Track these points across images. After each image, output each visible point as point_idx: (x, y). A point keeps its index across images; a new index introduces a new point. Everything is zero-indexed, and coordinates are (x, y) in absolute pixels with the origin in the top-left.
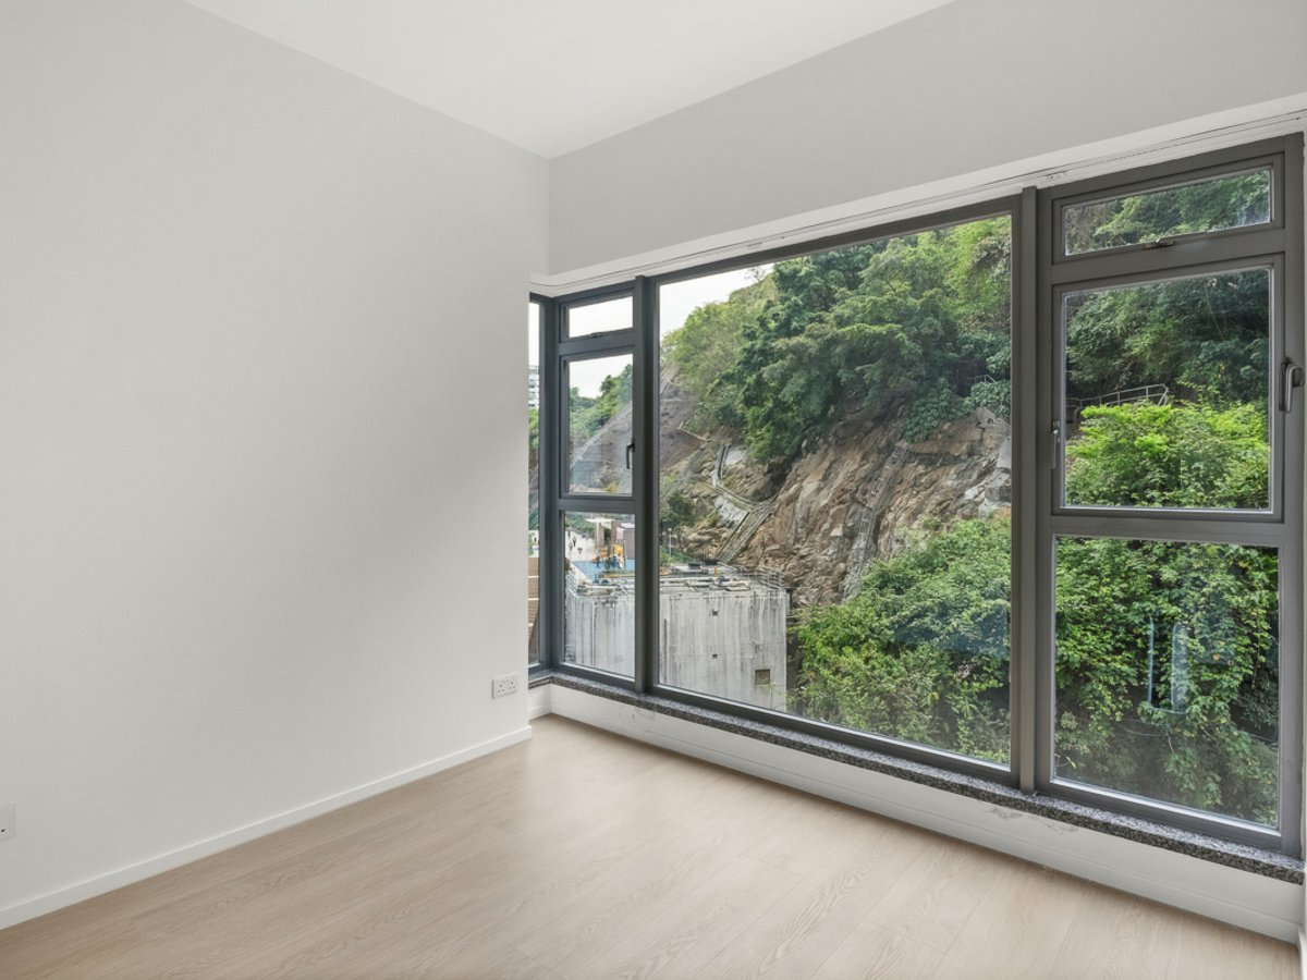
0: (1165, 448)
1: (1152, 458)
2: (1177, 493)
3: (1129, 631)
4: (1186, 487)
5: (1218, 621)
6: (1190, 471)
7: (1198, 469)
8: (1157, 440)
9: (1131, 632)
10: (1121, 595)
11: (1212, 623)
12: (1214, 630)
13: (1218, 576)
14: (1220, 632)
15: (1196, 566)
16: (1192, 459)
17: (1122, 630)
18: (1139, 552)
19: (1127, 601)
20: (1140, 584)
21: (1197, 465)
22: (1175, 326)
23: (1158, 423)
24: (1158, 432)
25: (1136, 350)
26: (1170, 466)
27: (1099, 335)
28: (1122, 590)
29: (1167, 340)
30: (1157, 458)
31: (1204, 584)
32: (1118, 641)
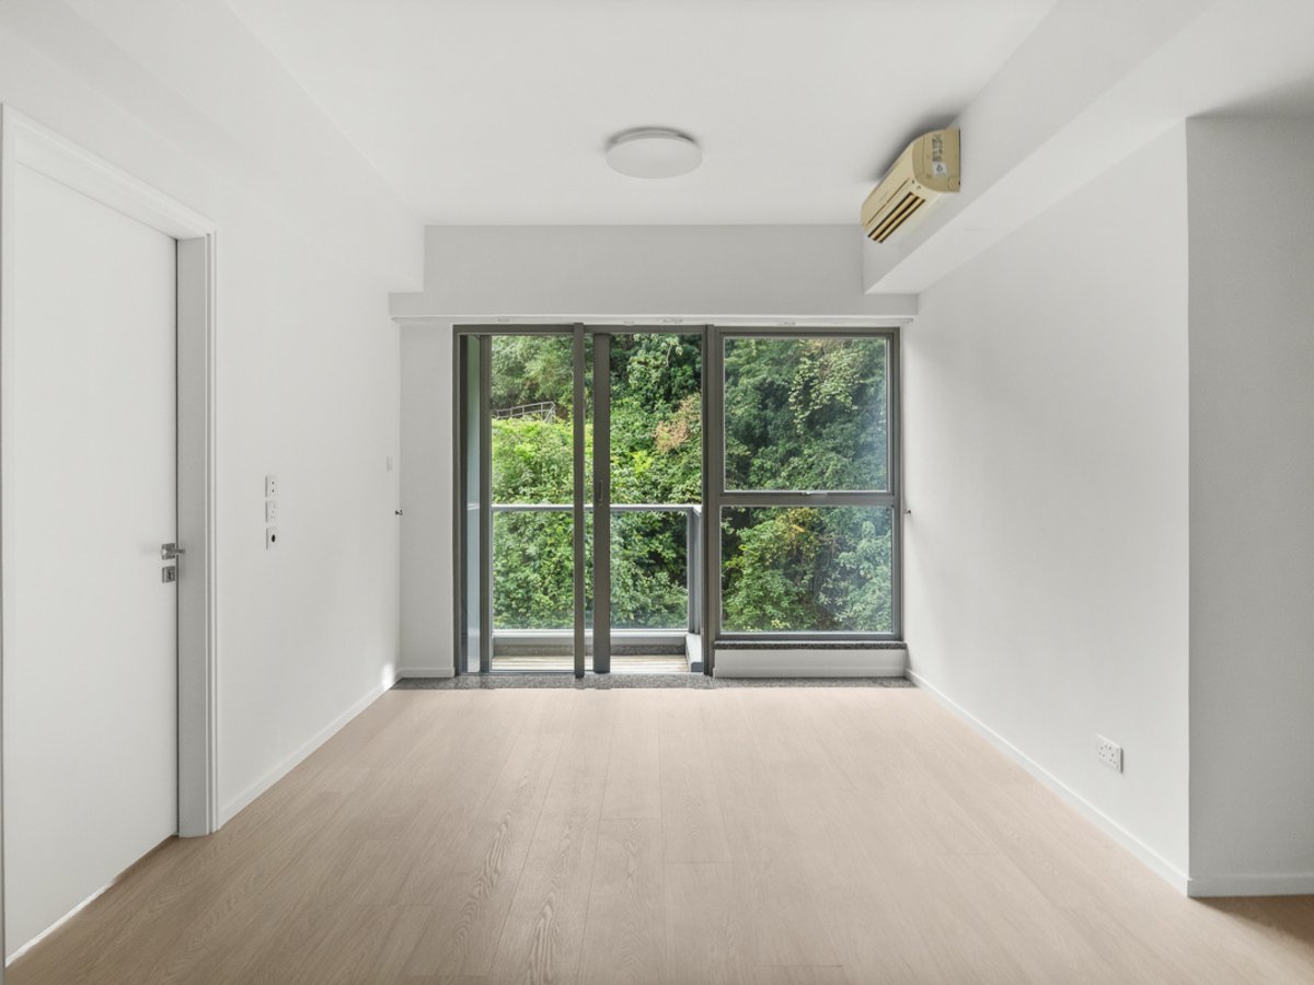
0: (533, 454)
1: (525, 461)
2: (540, 488)
3: (507, 596)
4: (545, 483)
5: (562, 581)
6: (548, 471)
7: (553, 470)
8: (528, 448)
9: (509, 597)
10: (503, 569)
11: (559, 583)
12: (559, 588)
13: (562, 549)
14: (563, 589)
15: (549, 542)
16: (551, 462)
17: (502, 596)
18: (515, 535)
19: (506, 574)
20: (515, 558)
21: (553, 467)
22: (559, 357)
23: (531, 434)
24: (531, 442)
25: (532, 373)
26: (536, 468)
27: (507, 358)
28: (503, 565)
29: (553, 368)
30: (528, 462)
31: (555, 555)
32: (500, 605)
